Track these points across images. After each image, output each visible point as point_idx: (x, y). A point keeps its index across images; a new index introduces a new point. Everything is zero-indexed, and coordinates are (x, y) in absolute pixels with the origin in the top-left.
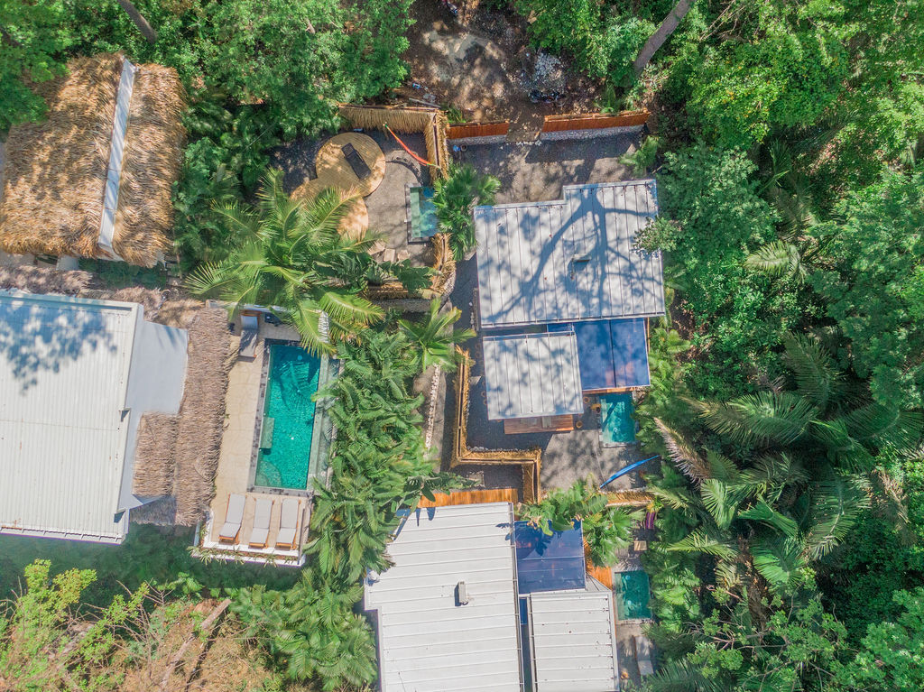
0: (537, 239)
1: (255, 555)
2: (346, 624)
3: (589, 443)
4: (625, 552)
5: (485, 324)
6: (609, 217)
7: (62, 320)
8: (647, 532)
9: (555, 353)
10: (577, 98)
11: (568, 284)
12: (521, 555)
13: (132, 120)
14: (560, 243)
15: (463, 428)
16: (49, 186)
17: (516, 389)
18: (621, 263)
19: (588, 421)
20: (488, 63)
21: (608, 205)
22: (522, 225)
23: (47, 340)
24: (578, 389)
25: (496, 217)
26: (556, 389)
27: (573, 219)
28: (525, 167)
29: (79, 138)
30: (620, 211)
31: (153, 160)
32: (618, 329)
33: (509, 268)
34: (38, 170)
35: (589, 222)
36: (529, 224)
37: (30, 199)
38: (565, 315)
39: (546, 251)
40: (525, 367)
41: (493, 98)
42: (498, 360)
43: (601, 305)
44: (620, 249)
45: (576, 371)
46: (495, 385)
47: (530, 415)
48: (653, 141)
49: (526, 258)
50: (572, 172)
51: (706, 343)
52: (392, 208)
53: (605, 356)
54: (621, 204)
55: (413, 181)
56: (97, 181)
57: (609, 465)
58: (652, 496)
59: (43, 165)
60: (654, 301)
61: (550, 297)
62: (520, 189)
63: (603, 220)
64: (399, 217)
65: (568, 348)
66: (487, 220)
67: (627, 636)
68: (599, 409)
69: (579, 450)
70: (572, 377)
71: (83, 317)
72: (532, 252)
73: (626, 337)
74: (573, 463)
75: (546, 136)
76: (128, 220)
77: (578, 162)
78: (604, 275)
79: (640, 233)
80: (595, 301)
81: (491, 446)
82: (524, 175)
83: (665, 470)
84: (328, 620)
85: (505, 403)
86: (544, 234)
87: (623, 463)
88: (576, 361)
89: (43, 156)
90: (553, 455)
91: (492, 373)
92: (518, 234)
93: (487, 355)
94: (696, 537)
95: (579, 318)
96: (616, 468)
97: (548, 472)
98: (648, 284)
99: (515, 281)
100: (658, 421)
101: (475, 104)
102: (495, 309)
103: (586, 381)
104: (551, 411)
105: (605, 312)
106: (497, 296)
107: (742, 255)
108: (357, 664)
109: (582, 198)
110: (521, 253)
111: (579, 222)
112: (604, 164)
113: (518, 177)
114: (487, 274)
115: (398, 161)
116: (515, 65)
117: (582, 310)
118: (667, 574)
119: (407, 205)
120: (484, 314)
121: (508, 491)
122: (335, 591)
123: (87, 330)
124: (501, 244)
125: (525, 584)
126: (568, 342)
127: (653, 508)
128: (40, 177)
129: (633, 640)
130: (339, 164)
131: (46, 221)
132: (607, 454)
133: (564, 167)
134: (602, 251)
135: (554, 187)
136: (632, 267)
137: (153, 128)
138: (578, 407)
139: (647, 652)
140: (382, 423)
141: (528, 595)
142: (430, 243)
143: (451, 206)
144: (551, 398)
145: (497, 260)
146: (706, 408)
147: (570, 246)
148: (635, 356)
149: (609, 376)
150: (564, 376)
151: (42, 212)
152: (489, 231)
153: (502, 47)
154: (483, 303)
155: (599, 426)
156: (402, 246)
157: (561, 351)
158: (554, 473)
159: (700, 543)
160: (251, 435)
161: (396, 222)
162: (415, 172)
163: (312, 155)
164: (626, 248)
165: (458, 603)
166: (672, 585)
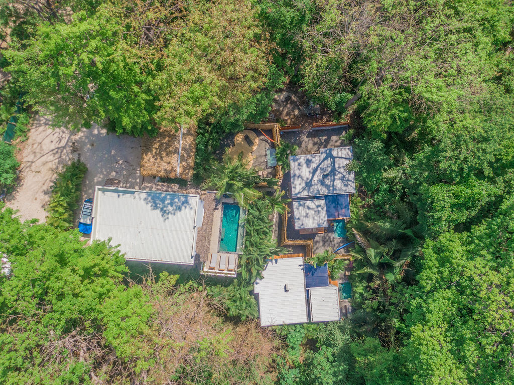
0: (311, 167)
1: (221, 273)
2: (248, 298)
3: (330, 238)
4: (343, 276)
5: (294, 196)
6: (336, 160)
7: (176, 200)
8: (350, 268)
9: (318, 206)
10: (324, 115)
11: (322, 182)
12: (306, 276)
13: (184, 134)
14: (319, 169)
15: (286, 232)
16: (158, 155)
17: (304, 219)
18: (340, 175)
19: (329, 229)
20: (293, 102)
21: (336, 156)
22: (306, 163)
23: (172, 206)
24: (326, 219)
25: (297, 160)
26: (318, 219)
27: (323, 160)
28: (306, 139)
29: (169, 141)
30: (340, 158)
31: (190, 147)
32: (339, 198)
33: (301, 177)
34: (154, 151)
35: (329, 161)
36: (308, 162)
37: (152, 160)
38: (321, 193)
39: (315, 171)
40: (308, 211)
41: (294, 115)
42: (298, 209)
43: (334, 189)
44: (339, 170)
45: (325, 213)
46: (297, 217)
47: (310, 227)
48: (351, 131)
49: (308, 173)
50: (323, 141)
51: (371, 202)
52: (261, 156)
53: (335, 207)
54: (340, 155)
55: (268, 146)
56: (176, 155)
57: (337, 245)
58: (351, 255)
59: (156, 149)
60: (351, 188)
61: (316, 187)
62: (304, 147)
63: (334, 161)
64: (263, 159)
65: (322, 205)
66: (294, 161)
67: (343, 305)
68: (333, 225)
69: (326, 240)
70: (324, 214)
71: (182, 199)
72: (310, 172)
73: (342, 201)
74: (324, 245)
75: (314, 129)
76: (183, 166)
77: (325, 138)
78: (334, 180)
79: (347, 165)
80: (331, 188)
81: (295, 238)
82: (306, 142)
83: (356, 246)
84: (243, 296)
85: (301, 224)
86: (313, 165)
87: (341, 244)
88: (325, 209)
89: (157, 146)
90: (317, 242)
91: (296, 214)
92: (305, 166)
93: (294, 207)
94: (365, 268)
95: (326, 194)
96: (339, 246)
97: (315, 248)
98: (349, 183)
99: (304, 182)
100: (353, 229)
101: (288, 117)
102: (297, 191)
103: (328, 216)
104: (317, 226)
105: (335, 192)
106: (298, 187)
107: (381, 173)
108: (252, 311)
109: (327, 153)
110: (306, 172)
111: (326, 161)
112: (334, 138)
113: (304, 143)
114: (294, 179)
115: (262, 140)
116: (303, 103)
117: (327, 191)
118: (357, 282)
119: (266, 155)
120: (293, 193)
121: (301, 254)
123: (183, 203)
124: (299, 169)
125: (308, 285)
126: (322, 202)
127: (352, 259)
128: (156, 153)
129: (346, 306)
130: (242, 141)
131: (159, 167)
132: (336, 241)
133: (320, 139)
134: (333, 172)
135: (316, 146)
136: (344, 177)
137: (190, 136)
138: (326, 225)
139: (350, 311)
140: (262, 230)
141: (309, 288)
142: (274, 168)
143: (281, 156)
144: (317, 222)
145: (298, 174)
146: (369, 225)
147: (323, 170)
148: (345, 207)
149: (336, 214)
150: (321, 214)
151: (157, 164)
152: (295, 165)
153: (298, 97)
154: (293, 189)
155: (333, 231)
156: (264, 169)
157: (320, 206)
158: (317, 248)
159: (367, 270)
160: (218, 234)
161: (262, 161)
162: (269, 143)
163: (233, 138)
164: (342, 170)
165: (286, 291)
166: (359, 286)
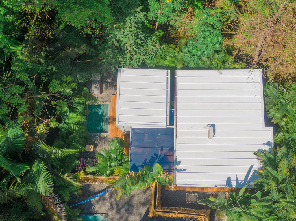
2: (285, 119)
4: (100, 144)
8: (87, 157)
12: (172, 149)
58: (80, 181)
69: (127, 207)
74: (131, 198)
83: (67, 198)
90: (143, 204)
94: (59, 157)
108: (277, 95)
118: (77, 131)
122: (292, 140)
127: (81, 175)
141: (168, 127)
158: (144, 193)
165: (213, 126)
166: (75, 124)
